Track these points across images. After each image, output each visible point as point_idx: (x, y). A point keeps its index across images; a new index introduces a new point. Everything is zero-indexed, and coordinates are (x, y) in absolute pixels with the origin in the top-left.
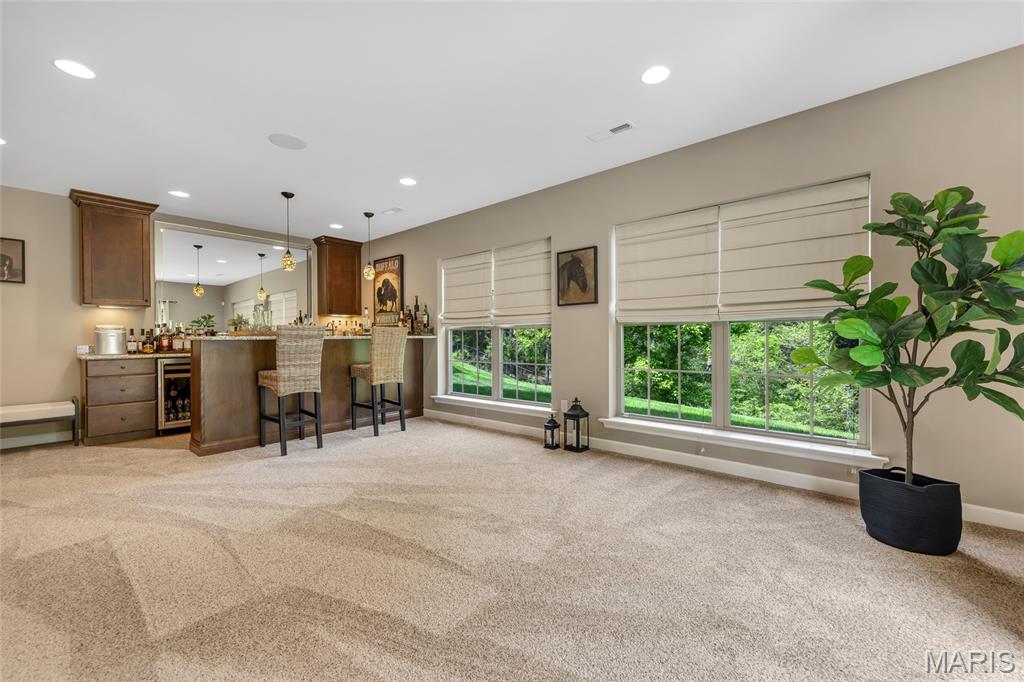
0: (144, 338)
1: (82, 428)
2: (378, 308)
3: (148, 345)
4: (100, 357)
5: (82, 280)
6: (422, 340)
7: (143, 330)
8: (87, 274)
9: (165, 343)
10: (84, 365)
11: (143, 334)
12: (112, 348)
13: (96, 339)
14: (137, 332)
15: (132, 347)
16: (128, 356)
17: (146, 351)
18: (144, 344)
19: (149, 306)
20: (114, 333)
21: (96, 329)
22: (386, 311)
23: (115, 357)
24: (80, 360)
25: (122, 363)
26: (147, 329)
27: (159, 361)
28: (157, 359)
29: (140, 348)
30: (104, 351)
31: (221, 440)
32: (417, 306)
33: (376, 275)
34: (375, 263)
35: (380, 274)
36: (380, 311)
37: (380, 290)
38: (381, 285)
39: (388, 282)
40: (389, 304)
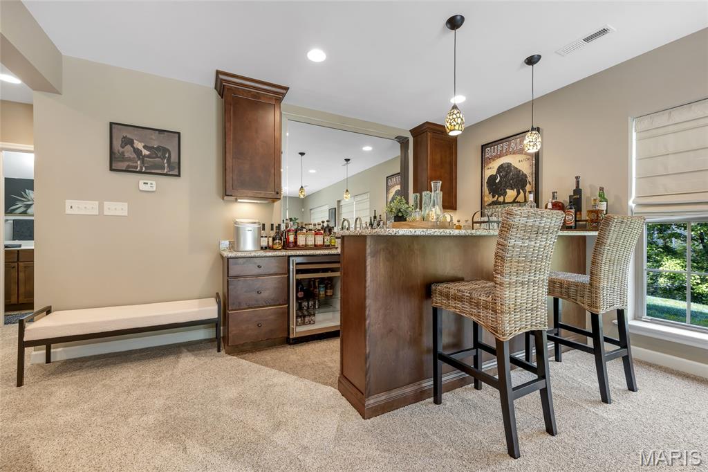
0: (273, 234)
1: (224, 325)
2: (489, 199)
3: (277, 241)
4: (239, 254)
5: (225, 170)
6: (584, 237)
7: (272, 225)
8: (229, 163)
9: (291, 238)
10: (226, 262)
11: (272, 229)
12: (249, 244)
13: (235, 233)
14: (268, 227)
15: (264, 242)
16: (262, 253)
17: (275, 247)
18: (274, 239)
19: (280, 199)
20: (250, 227)
21: (236, 223)
22: (504, 203)
23: (253, 254)
24: (222, 257)
25: (258, 261)
26: (276, 225)
27: (291, 259)
28: (289, 257)
29: (271, 244)
30: (242, 248)
31: (389, 390)
32: (578, 191)
33: (484, 162)
34: (484, 147)
35: (493, 159)
36: (494, 203)
37: (492, 178)
38: (494, 172)
39: (509, 165)
40: (511, 194)
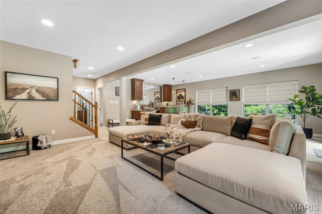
2: (178, 100)
21: (135, 105)
22: (180, 101)
24: (132, 111)
32: (190, 100)
33: (177, 93)
34: (177, 90)
35: (178, 93)
36: (178, 101)
37: (178, 96)
38: (178, 95)
39: (181, 94)
40: (181, 99)
